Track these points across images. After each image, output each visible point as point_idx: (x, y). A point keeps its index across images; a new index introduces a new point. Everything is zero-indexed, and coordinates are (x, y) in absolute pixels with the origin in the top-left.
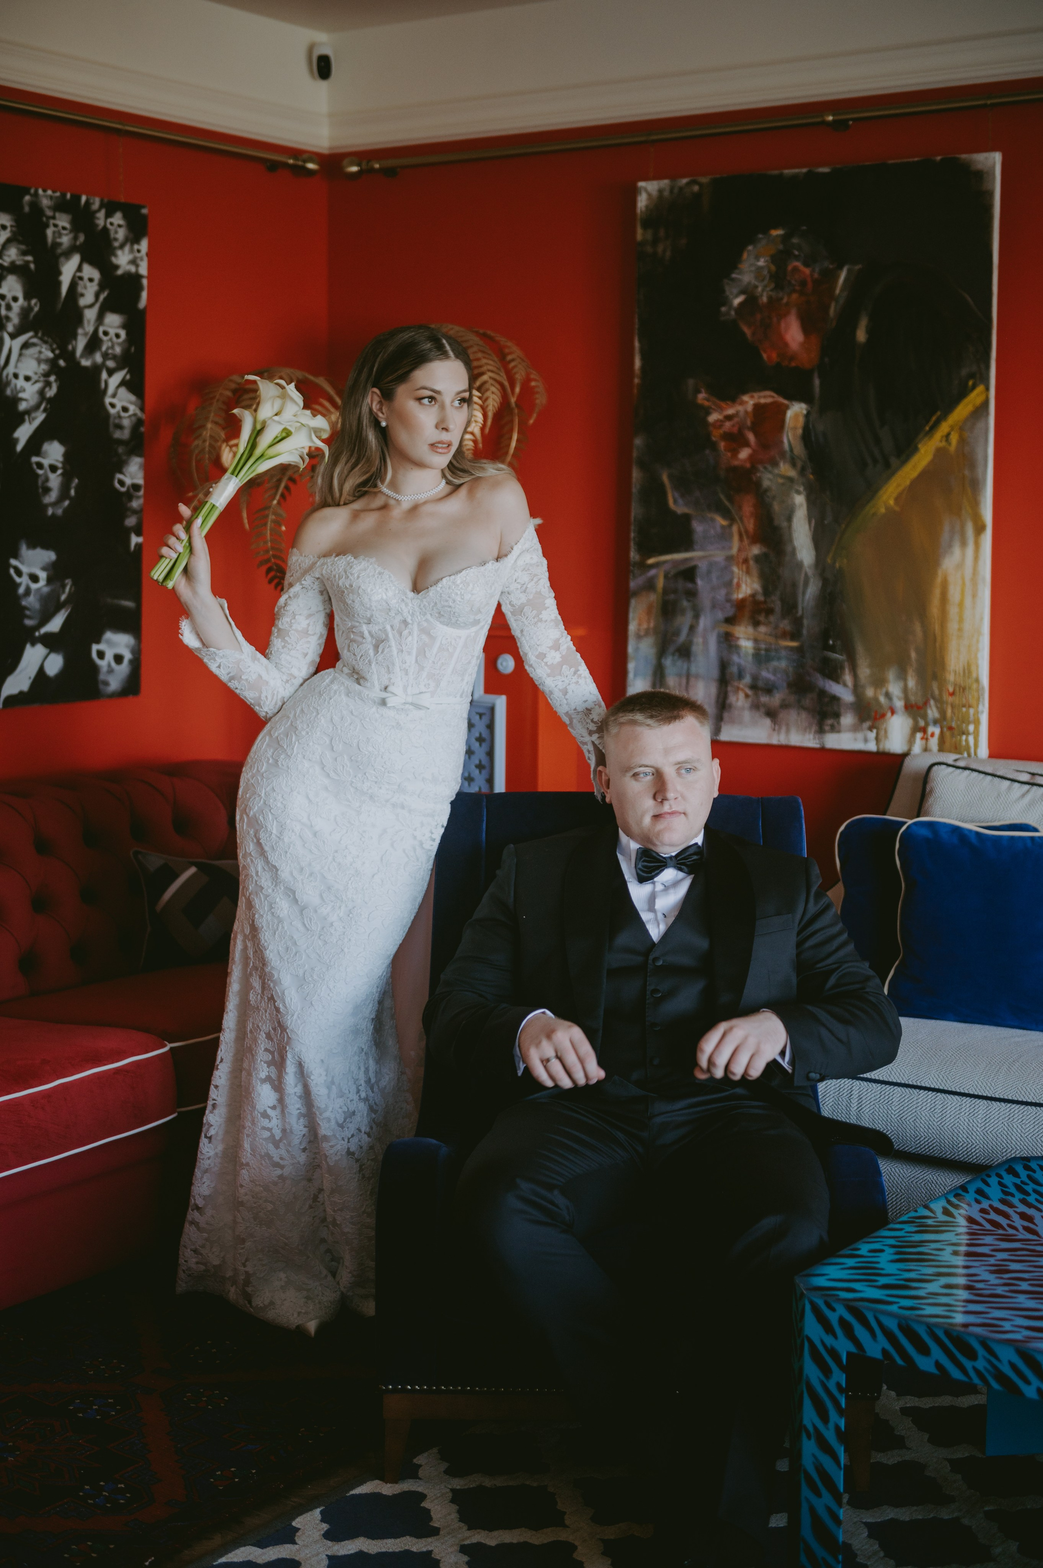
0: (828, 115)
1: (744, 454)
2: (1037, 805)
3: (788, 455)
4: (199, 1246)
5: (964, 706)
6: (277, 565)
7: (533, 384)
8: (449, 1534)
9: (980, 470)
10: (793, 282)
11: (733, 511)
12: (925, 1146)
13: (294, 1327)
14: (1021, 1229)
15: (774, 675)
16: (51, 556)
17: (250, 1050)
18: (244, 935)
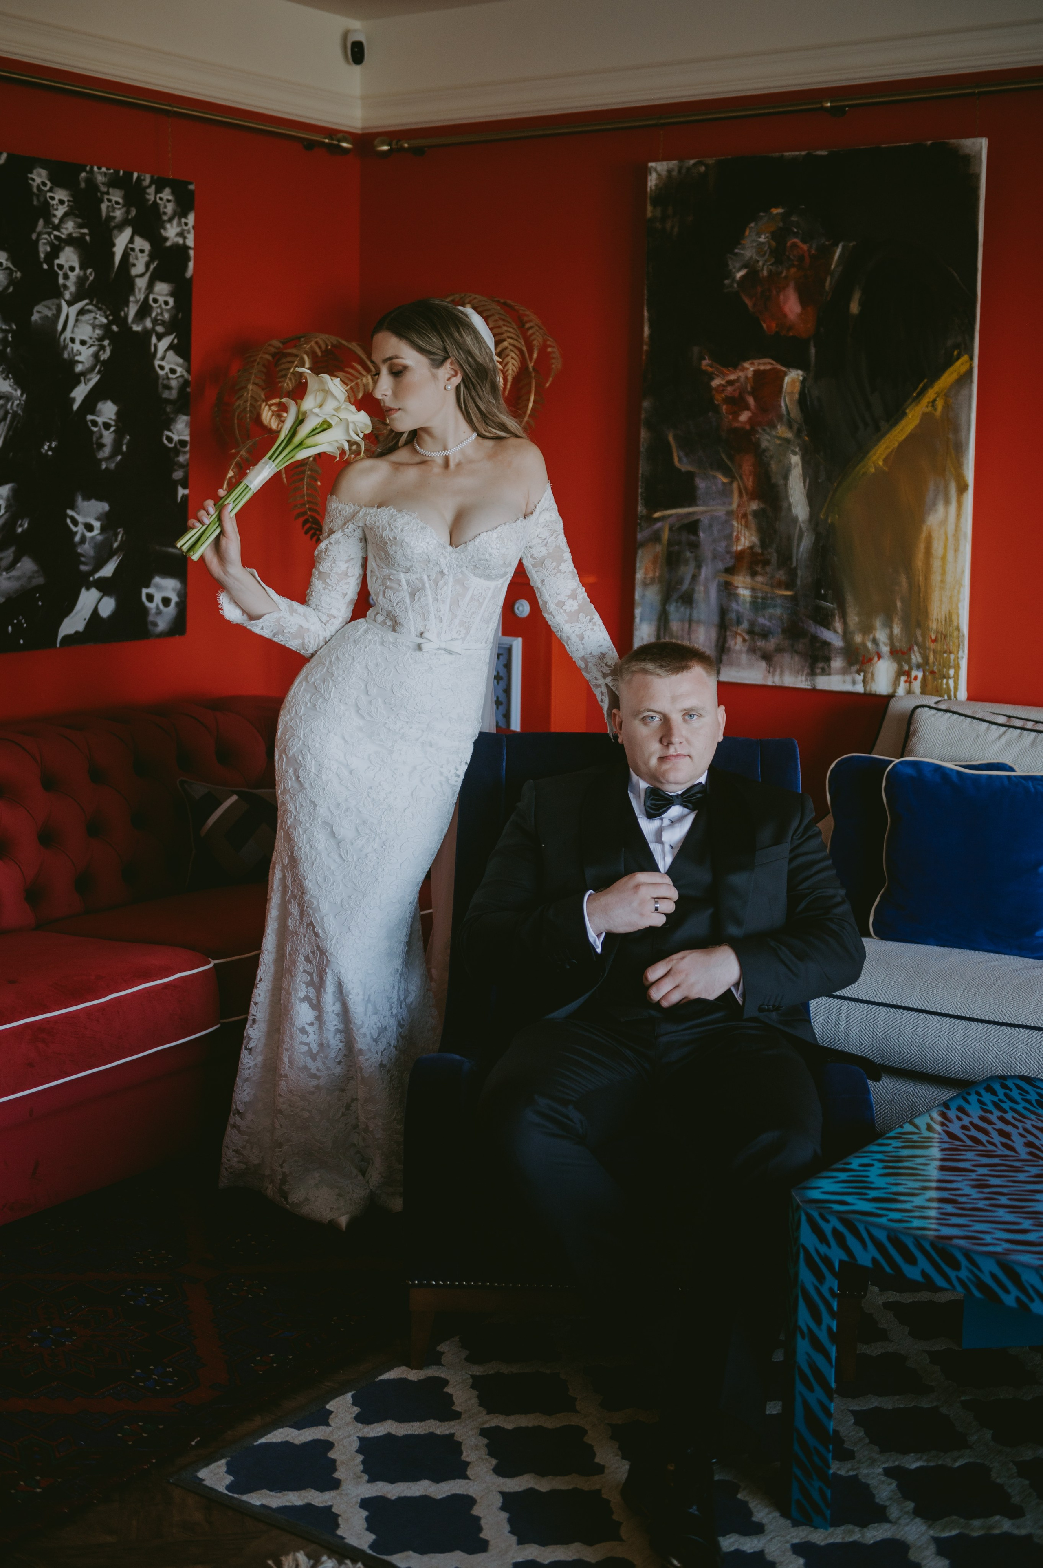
0: (826, 101)
1: (744, 417)
2: (1013, 746)
3: (786, 416)
4: (240, 1147)
5: (945, 652)
6: (312, 517)
7: (549, 350)
8: (470, 1417)
9: (963, 434)
10: (792, 257)
11: (733, 469)
12: (907, 1061)
13: (327, 1221)
14: (999, 1145)
15: (770, 621)
16: (105, 507)
17: (289, 971)
18: (283, 865)
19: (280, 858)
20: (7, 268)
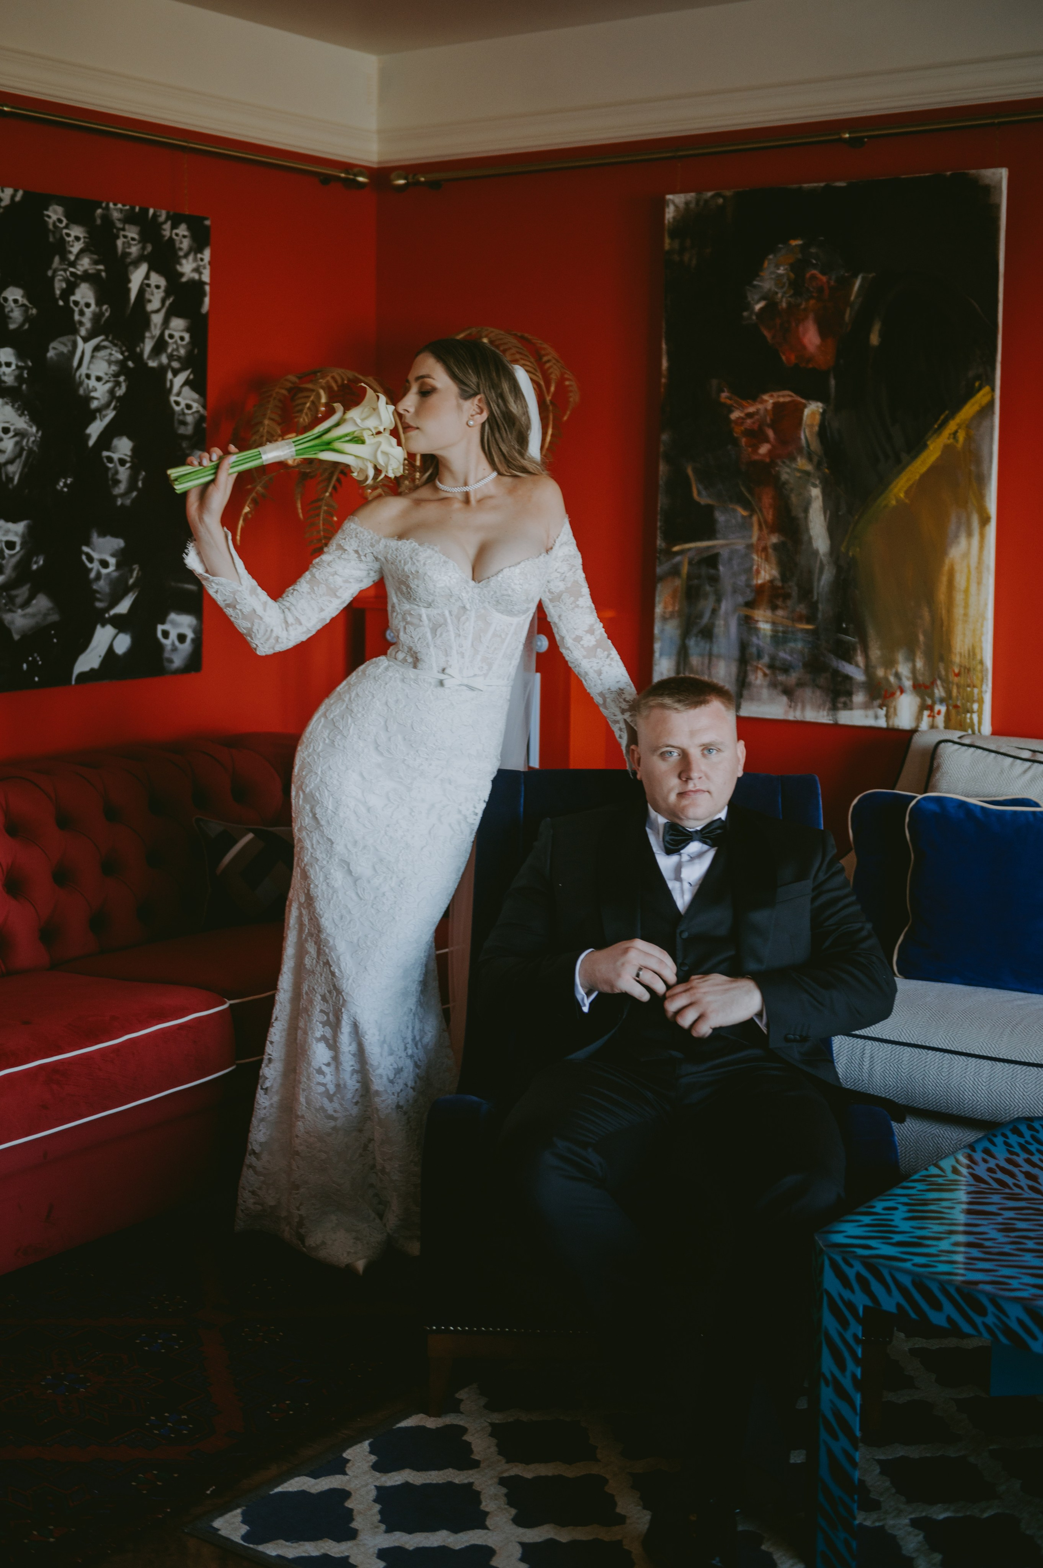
0: (845, 133)
1: (764, 449)
2: (1038, 781)
3: (806, 449)
4: (257, 1188)
5: (969, 686)
7: (567, 383)
8: (489, 1466)
9: (985, 465)
10: (811, 289)
11: (753, 503)
12: (932, 1102)
13: (344, 1265)
14: (1026, 1188)
15: (791, 656)
16: (119, 543)
17: (306, 1010)
18: (300, 902)
19: (295, 896)
20: (23, 305)
